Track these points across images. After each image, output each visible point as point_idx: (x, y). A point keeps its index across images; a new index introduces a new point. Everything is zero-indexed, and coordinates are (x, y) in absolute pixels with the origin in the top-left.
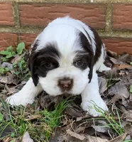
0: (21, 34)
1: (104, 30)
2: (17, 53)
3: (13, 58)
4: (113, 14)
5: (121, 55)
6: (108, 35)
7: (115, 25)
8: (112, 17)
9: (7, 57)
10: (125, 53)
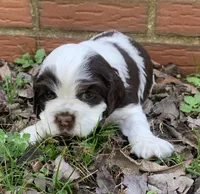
0: (40, 39)
1: (145, 34)
2: (35, 62)
3: (30, 67)
4: (157, 14)
5: (166, 66)
6: (150, 41)
7: (159, 28)
8: (155, 19)
9: (24, 66)
10: (171, 64)
